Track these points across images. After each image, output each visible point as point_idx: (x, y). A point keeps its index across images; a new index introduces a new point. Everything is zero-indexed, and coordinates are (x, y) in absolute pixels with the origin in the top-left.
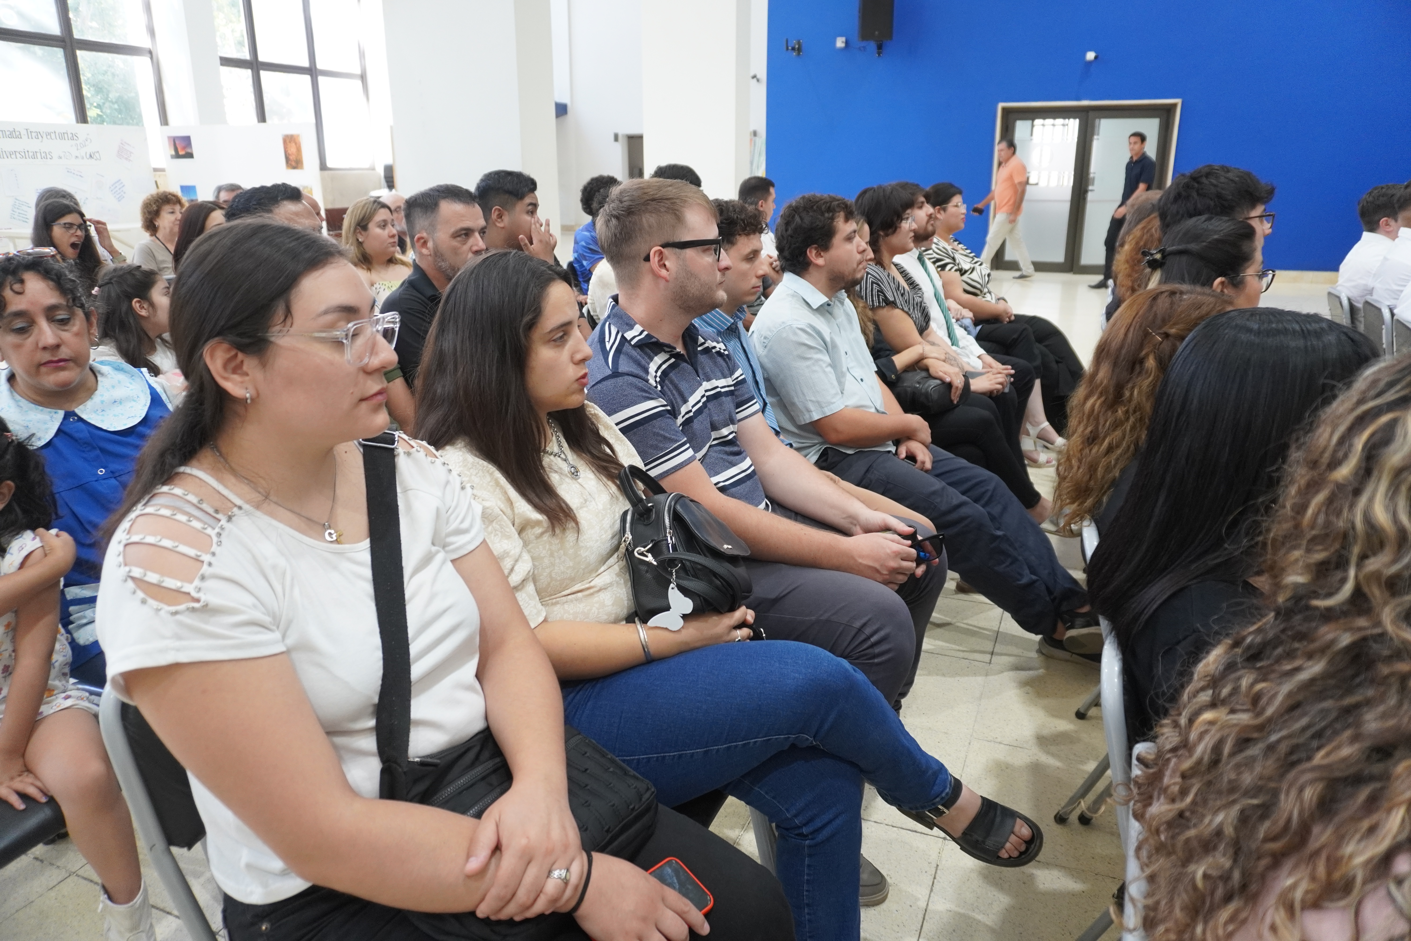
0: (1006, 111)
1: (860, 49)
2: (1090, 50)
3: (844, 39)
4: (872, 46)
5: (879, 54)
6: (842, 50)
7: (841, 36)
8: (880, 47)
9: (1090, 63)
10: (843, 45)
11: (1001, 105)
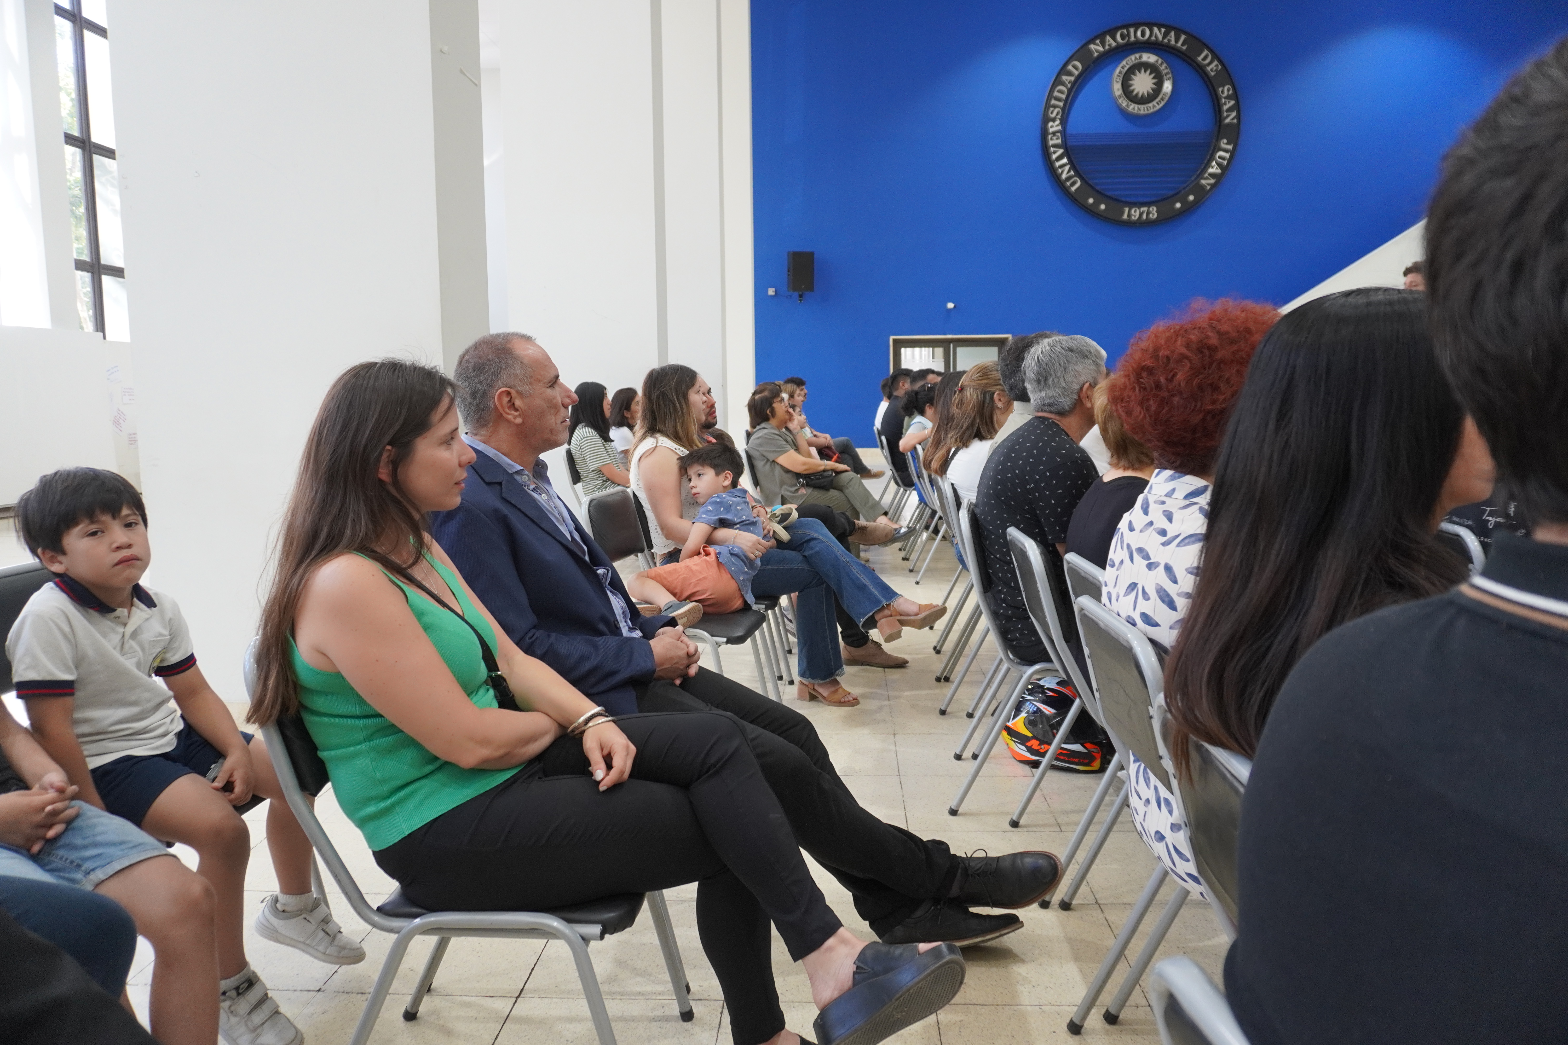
0: (895, 341)
1: (787, 297)
2: (950, 302)
3: (774, 289)
4: (796, 294)
5: (801, 300)
6: (772, 296)
7: (772, 287)
8: (801, 296)
9: (950, 310)
10: (773, 294)
11: (892, 338)
